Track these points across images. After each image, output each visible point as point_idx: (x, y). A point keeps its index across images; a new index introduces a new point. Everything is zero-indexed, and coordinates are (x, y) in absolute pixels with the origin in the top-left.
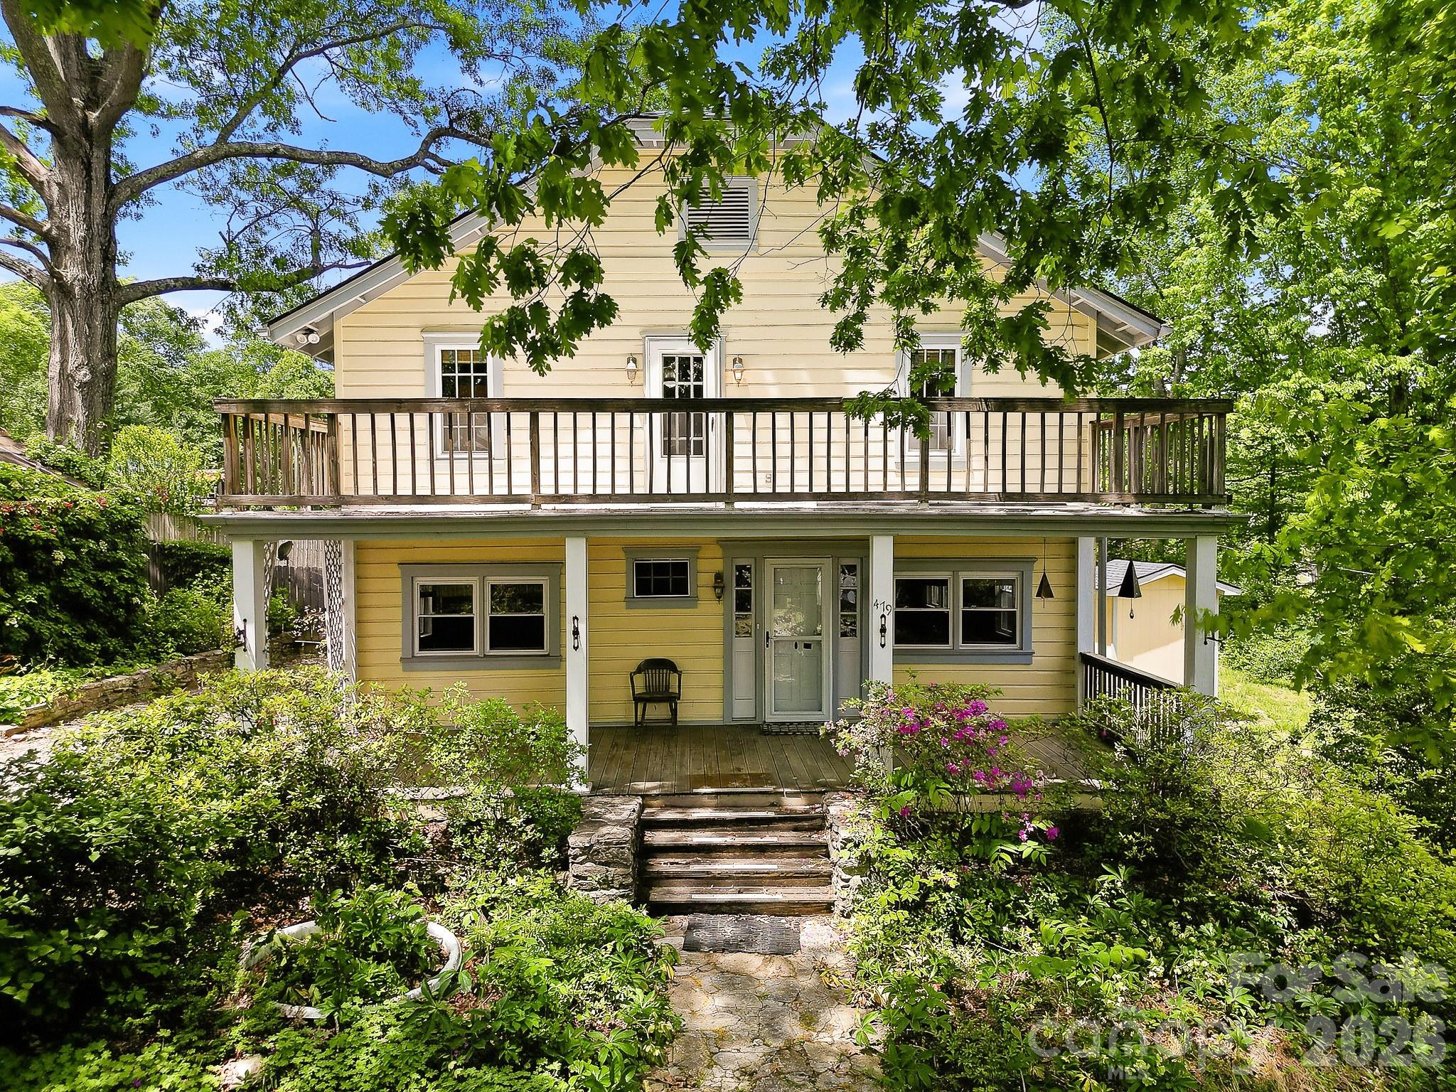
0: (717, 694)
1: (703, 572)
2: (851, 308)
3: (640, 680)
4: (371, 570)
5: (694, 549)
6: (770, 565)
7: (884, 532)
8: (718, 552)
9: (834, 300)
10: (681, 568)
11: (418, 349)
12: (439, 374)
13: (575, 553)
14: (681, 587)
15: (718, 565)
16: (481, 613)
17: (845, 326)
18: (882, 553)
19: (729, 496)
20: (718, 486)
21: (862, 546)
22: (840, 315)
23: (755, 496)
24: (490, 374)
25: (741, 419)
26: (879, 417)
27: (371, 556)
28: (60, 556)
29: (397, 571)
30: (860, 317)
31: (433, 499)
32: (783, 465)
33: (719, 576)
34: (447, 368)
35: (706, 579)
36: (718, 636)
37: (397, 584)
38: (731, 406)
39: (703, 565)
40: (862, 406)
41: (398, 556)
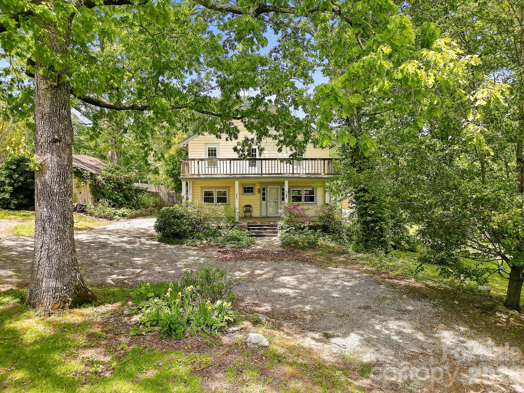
0: (259, 211)
1: (256, 188)
2: (280, 146)
3: (245, 208)
4: (195, 188)
5: (255, 184)
6: (269, 187)
7: (286, 180)
8: (259, 185)
9: (278, 145)
10: (252, 188)
11: (204, 147)
12: (208, 152)
13: (237, 183)
14: (252, 191)
15: (259, 187)
16: (215, 197)
17: (279, 149)
18: (286, 183)
19: (262, 174)
20: (260, 172)
21: (283, 183)
22: (279, 147)
23: (266, 174)
24: (217, 152)
25: (264, 161)
26: (285, 162)
27: (195, 186)
28: (125, 187)
29: (200, 188)
30: (281, 147)
31: (212, 174)
32: (270, 168)
33: (259, 189)
34: (209, 151)
35: (257, 190)
36: (259, 201)
37: (200, 191)
38: (262, 160)
39: (256, 187)
40: (282, 160)
41: (201, 185)
